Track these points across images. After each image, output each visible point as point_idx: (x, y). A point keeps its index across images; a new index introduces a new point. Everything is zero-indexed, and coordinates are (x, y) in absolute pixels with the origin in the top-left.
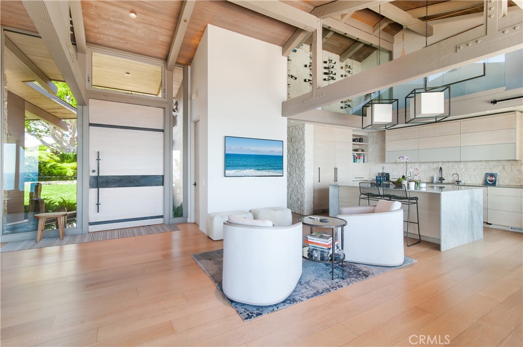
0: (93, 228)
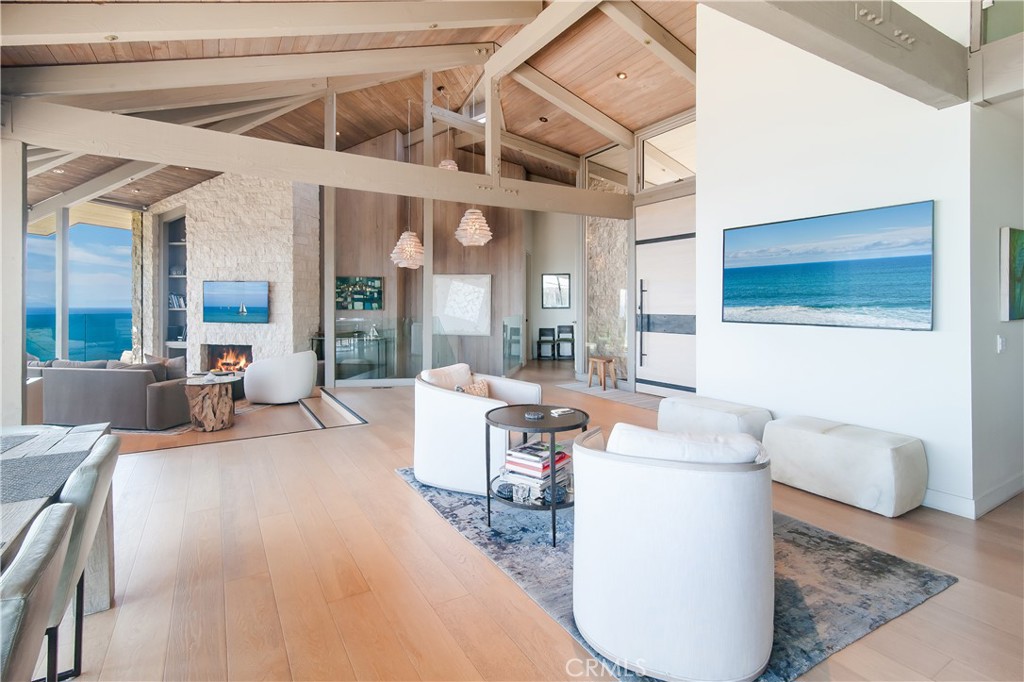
0: (641, 387)
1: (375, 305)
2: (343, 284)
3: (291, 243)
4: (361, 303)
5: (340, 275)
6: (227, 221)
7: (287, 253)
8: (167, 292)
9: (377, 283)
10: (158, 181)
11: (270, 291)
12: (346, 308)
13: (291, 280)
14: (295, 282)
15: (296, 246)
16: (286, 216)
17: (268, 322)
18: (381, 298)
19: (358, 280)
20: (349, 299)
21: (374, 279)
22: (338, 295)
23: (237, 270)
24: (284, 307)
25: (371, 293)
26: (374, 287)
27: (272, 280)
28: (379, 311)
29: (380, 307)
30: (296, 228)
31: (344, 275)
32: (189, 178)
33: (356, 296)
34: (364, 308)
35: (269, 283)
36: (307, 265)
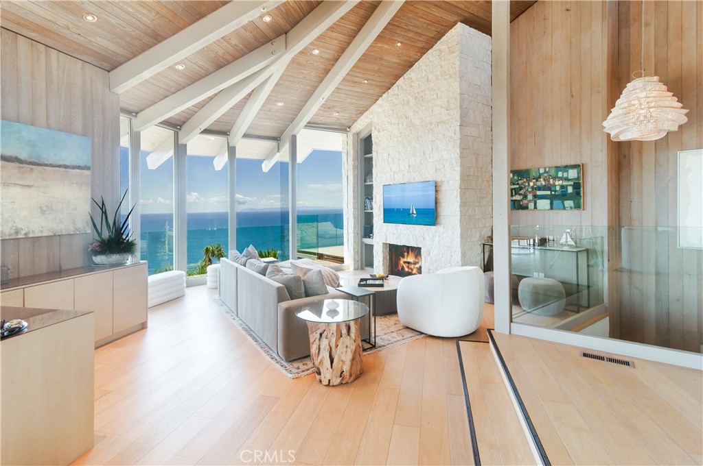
1: (569, 203)
2: (522, 177)
3: (458, 135)
4: (548, 201)
5: (516, 168)
6: (401, 125)
7: (454, 147)
8: (364, 197)
9: (573, 174)
10: (348, 100)
11: (436, 191)
12: (526, 208)
13: (458, 177)
14: (462, 179)
15: (464, 138)
16: (452, 106)
17: (434, 225)
18: (578, 194)
19: (542, 171)
20: (530, 197)
21: (566, 168)
22: (513, 192)
23: (409, 172)
24: (451, 208)
25: (562, 187)
26: (567, 179)
27: (438, 179)
28: (575, 212)
29: (578, 206)
30: (462, 117)
31: (522, 166)
32: (371, 92)
33: (539, 193)
34: (552, 208)
35: (436, 182)
36: (477, 160)
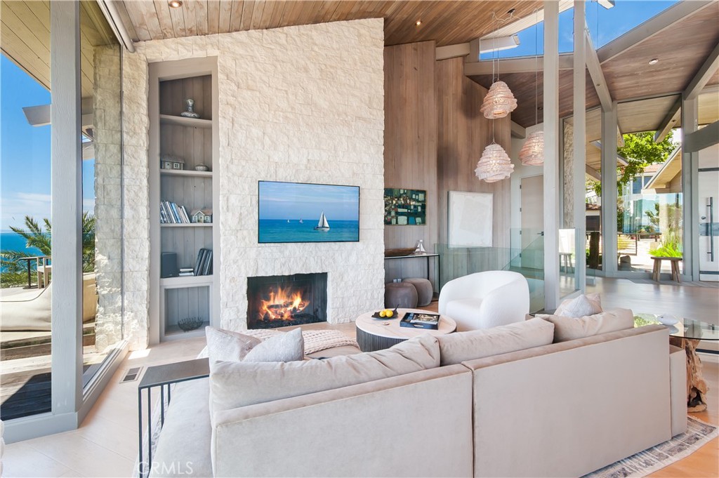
0: (705, 277)
1: (419, 220)
4: (406, 218)
8: (159, 196)
9: (421, 197)
12: (390, 223)
13: (382, 187)
18: (424, 213)
19: (402, 192)
20: (393, 213)
21: (418, 192)
23: (308, 168)
24: (372, 220)
25: (415, 206)
26: (418, 201)
27: (362, 185)
28: (422, 226)
29: (423, 222)
33: (400, 210)
34: (408, 224)
